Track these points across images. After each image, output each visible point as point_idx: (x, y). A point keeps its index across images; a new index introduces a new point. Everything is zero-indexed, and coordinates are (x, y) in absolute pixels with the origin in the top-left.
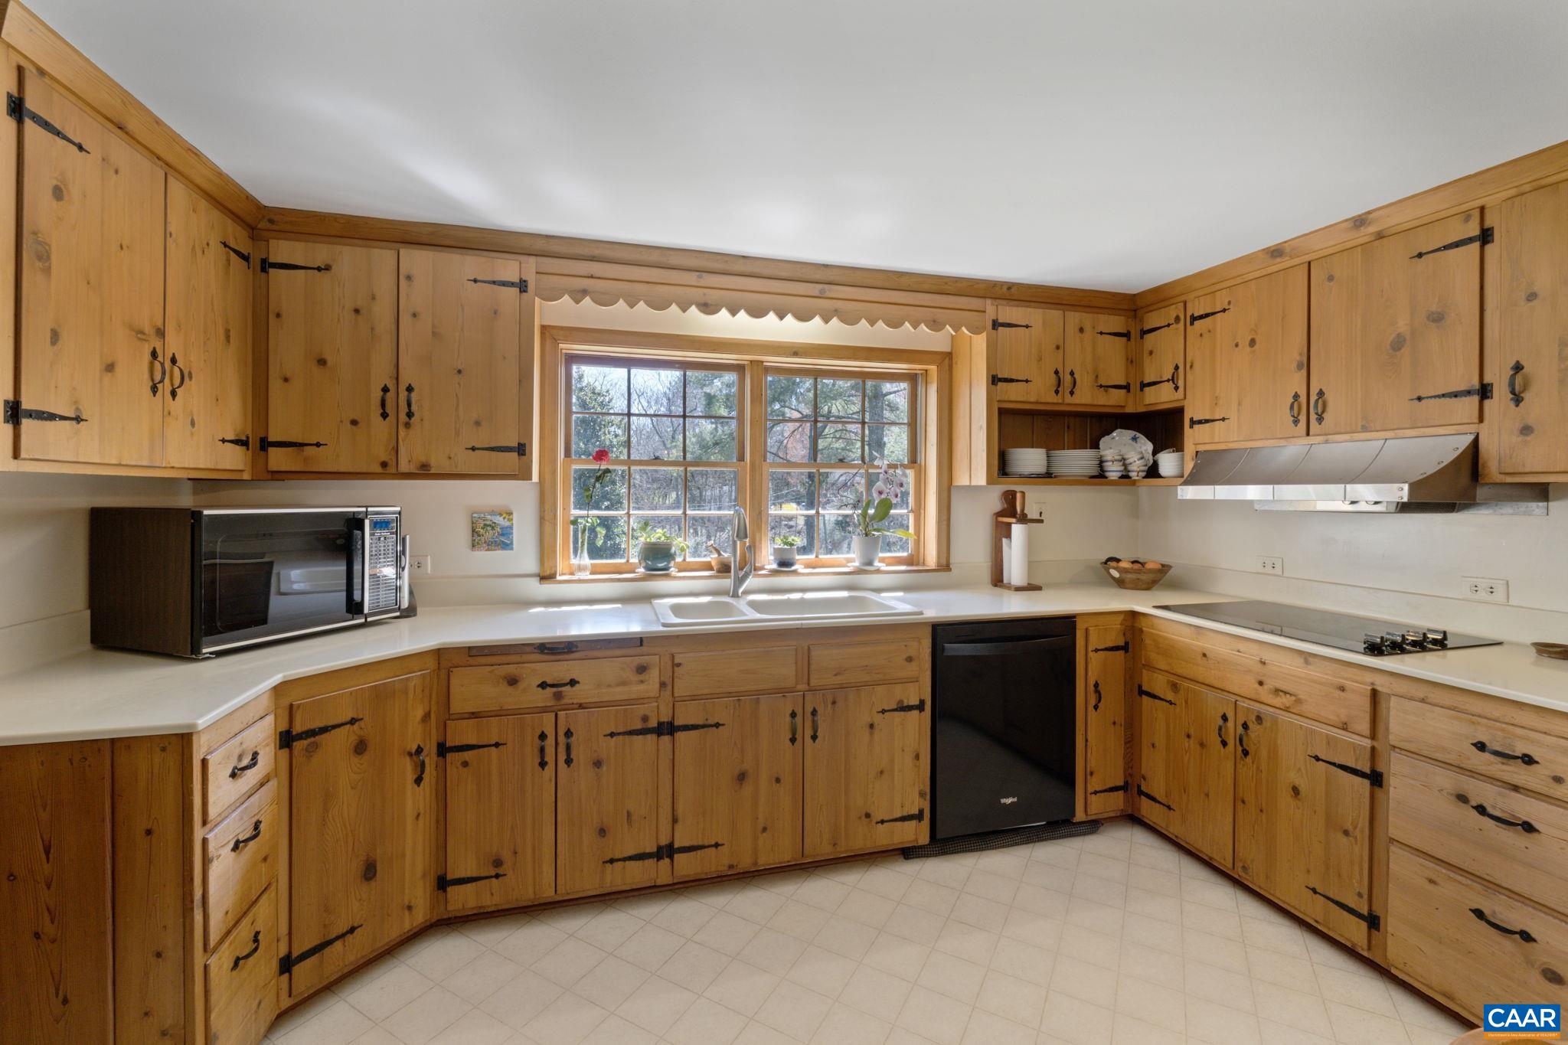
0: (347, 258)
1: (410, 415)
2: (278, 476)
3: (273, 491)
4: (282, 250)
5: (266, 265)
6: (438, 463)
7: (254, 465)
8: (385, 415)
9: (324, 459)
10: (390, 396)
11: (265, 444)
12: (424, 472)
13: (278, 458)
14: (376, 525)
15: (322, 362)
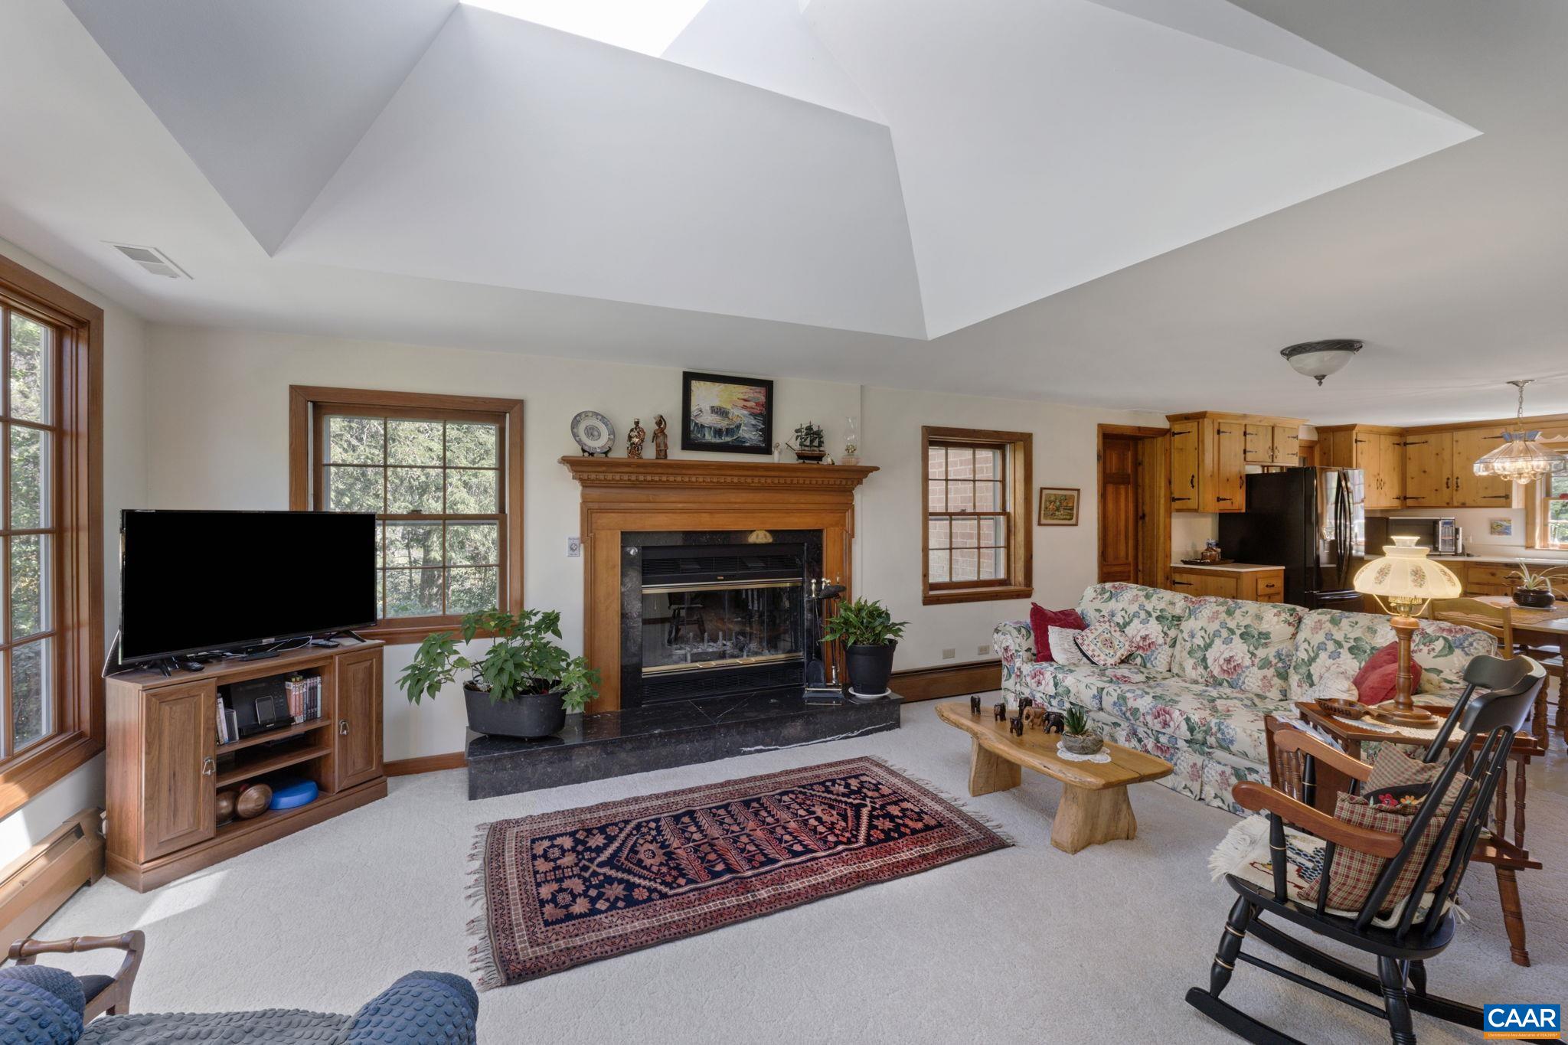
0: (1433, 438)
1: (1458, 487)
2: (1409, 507)
3: (1409, 512)
4: (1410, 439)
5: (1405, 444)
6: (1468, 503)
7: (1402, 505)
8: (1448, 487)
9: (1425, 502)
10: (1450, 481)
11: (1405, 498)
12: (1463, 506)
13: (1409, 502)
14: (1445, 523)
15: (1425, 472)
